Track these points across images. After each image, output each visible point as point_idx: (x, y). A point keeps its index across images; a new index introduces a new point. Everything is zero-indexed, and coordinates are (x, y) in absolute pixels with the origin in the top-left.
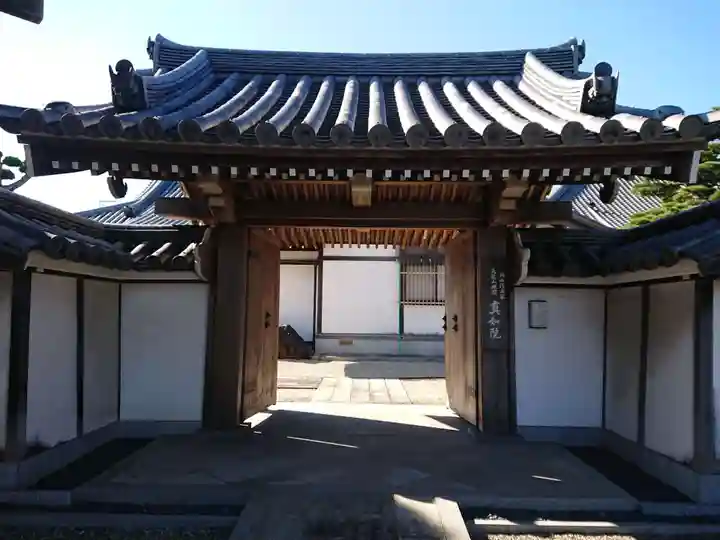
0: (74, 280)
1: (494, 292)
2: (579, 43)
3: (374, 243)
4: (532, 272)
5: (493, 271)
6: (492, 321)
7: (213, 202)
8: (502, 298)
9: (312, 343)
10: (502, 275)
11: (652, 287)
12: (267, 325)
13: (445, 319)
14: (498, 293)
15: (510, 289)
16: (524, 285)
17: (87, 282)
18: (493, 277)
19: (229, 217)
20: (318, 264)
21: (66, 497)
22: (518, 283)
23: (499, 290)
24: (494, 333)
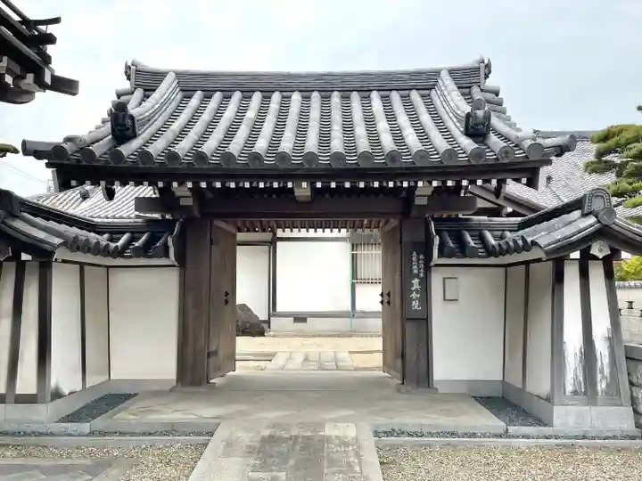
0: (78, 266)
1: (416, 271)
2: (486, 62)
3: (321, 228)
4: (441, 254)
5: (415, 254)
6: (414, 295)
7: (183, 202)
8: (422, 275)
9: (268, 322)
10: (421, 257)
11: (532, 265)
12: (226, 302)
13: (382, 295)
14: (419, 273)
15: (428, 269)
16: (437, 265)
17: (86, 268)
18: (414, 259)
19: (196, 213)
20: (272, 244)
21: (85, 427)
22: (432, 264)
23: (419, 269)
24: (415, 304)
